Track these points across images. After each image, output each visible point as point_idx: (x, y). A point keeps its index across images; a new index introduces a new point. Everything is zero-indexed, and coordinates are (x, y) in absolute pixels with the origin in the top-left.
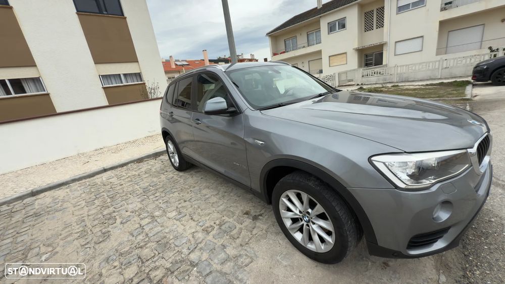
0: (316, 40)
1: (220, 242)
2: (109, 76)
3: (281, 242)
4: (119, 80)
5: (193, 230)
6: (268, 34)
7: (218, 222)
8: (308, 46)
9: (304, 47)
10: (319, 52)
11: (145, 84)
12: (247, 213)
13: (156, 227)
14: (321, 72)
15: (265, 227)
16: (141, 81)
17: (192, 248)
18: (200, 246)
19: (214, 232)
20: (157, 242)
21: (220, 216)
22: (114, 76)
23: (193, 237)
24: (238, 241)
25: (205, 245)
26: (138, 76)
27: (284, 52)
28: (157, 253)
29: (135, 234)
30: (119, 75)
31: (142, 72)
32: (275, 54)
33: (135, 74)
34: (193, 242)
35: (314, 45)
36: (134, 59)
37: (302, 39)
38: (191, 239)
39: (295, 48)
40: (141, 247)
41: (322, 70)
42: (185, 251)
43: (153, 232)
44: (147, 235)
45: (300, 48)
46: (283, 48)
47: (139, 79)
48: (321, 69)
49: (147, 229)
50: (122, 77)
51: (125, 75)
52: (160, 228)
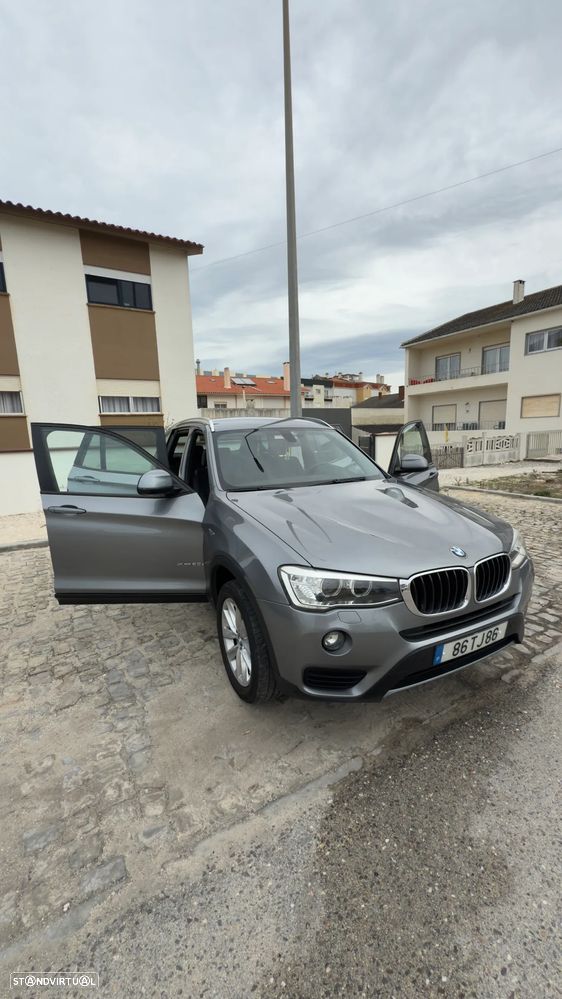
0: (500, 363)
1: (148, 655)
2: (113, 399)
3: (220, 672)
4: (126, 406)
5: (127, 636)
6: (407, 345)
7: (161, 634)
8: (482, 374)
9: (473, 374)
10: (503, 388)
11: (162, 415)
12: (203, 632)
13: (87, 622)
14: (502, 425)
15: (214, 652)
16: (159, 410)
17: (113, 654)
18: (124, 654)
19: (149, 644)
20: (80, 639)
21: (168, 627)
22: (121, 399)
23: (122, 643)
24: (170, 660)
25: (130, 655)
26: (156, 401)
27: (432, 381)
28: (73, 649)
29: (60, 625)
30: (128, 398)
31: (163, 397)
32: (413, 382)
33: (152, 399)
34: (118, 648)
35: (493, 371)
36: (154, 376)
37: (471, 360)
38: (119, 645)
39: (456, 374)
40: (59, 640)
41: (504, 423)
42: (105, 655)
43: (81, 628)
44: (73, 628)
45: (464, 376)
46: (430, 372)
47: (155, 407)
48: (502, 420)
49: (76, 622)
50: (131, 401)
51: (135, 399)
52: (91, 625)
